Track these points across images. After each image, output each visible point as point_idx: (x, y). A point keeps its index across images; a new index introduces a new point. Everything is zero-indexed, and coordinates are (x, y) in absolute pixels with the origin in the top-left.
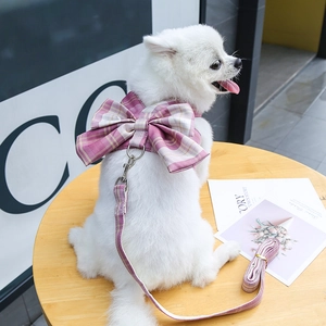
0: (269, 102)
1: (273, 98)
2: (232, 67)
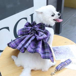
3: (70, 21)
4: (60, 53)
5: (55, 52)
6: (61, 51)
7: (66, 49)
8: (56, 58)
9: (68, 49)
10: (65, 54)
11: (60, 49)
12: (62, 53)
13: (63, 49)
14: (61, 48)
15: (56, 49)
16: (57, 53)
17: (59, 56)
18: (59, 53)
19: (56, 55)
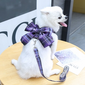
0: (75, 31)
1: (77, 30)
2: (65, 18)
3: (80, 29)
4: (64, 58)
5: (58, 58)
6: (64, 56)
7: (69, 53)
8: (62, 63)
9: (70, 52)
10: (70, 58)
11: (62, 54)
12: (66, 58)
13: (65, 53)
14: (63, 52)
15: (58, 54)
16: (60, 58)
17: (64, 61)
18: (62, 58)
19: (61, 60)
